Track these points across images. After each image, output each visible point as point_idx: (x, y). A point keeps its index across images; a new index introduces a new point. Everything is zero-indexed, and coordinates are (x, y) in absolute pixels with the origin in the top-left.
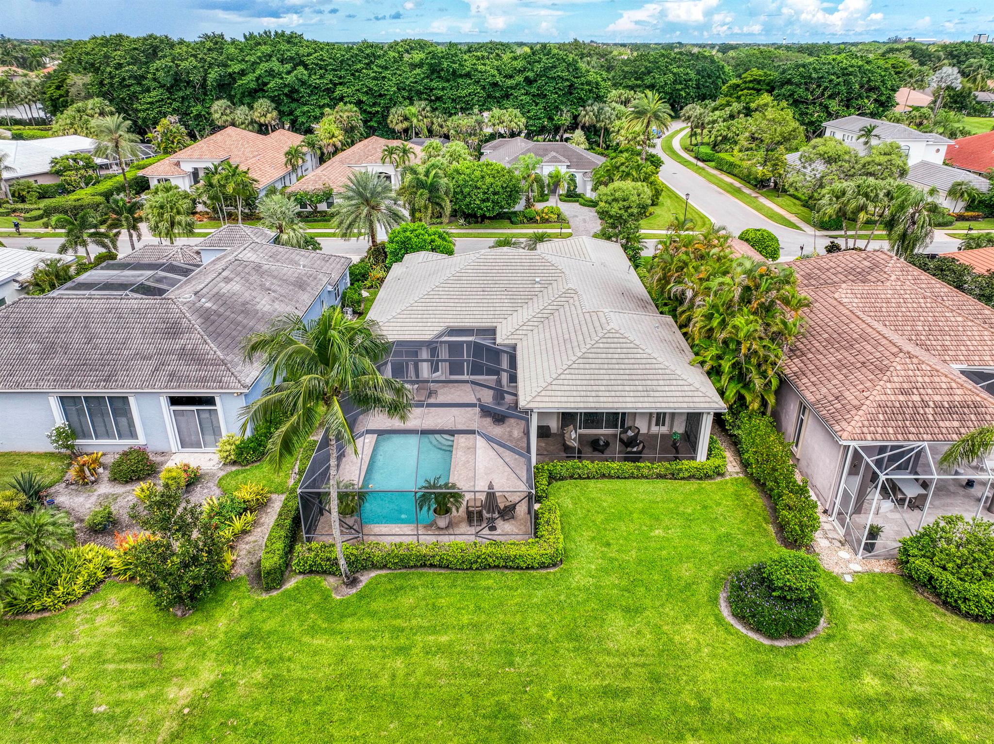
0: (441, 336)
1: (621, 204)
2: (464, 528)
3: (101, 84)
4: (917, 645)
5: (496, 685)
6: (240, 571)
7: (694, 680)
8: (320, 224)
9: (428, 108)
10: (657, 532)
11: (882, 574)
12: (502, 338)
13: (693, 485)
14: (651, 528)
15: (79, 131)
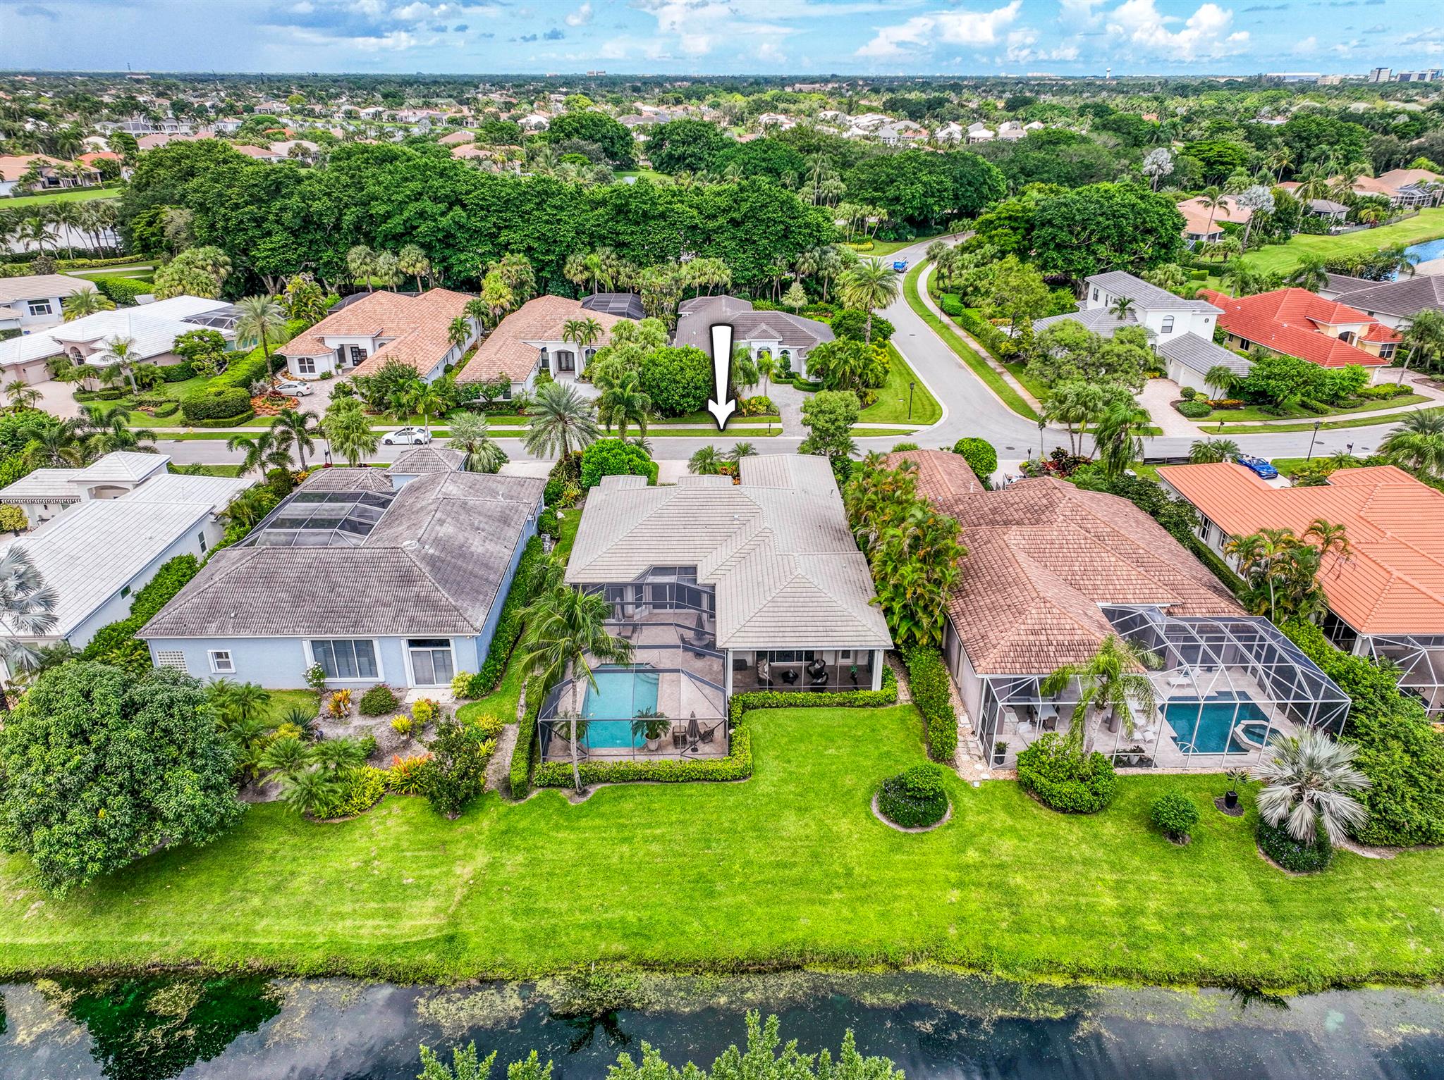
0: (644, 575)
1: (828, 417)
2: (671, 749)
3: (212, 227)
4: (1012, 830)
5: (698, 862)
6: (490, 786)
7: (844, 855)
8: (497, 418)
9: (613, 256)
10: (831, 751)
11: (1004, 781)
12: (703, 578)
13: (867, 712)
14: (826, 748)
15: (188, 287)
